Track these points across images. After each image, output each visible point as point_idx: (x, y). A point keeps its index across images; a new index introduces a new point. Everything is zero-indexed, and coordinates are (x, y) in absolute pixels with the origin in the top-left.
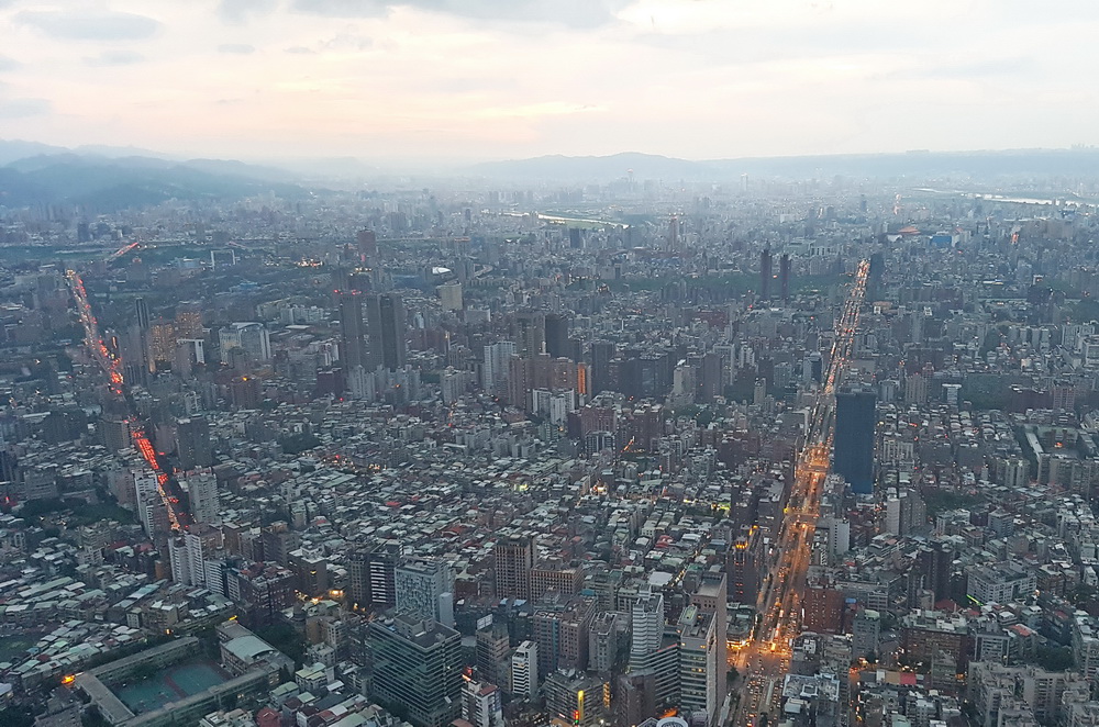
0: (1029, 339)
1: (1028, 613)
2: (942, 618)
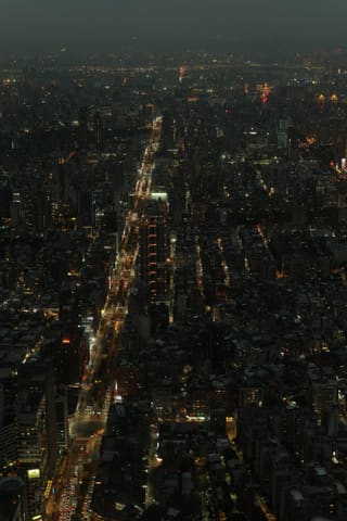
1: (276, 369)
2: (216, 379)
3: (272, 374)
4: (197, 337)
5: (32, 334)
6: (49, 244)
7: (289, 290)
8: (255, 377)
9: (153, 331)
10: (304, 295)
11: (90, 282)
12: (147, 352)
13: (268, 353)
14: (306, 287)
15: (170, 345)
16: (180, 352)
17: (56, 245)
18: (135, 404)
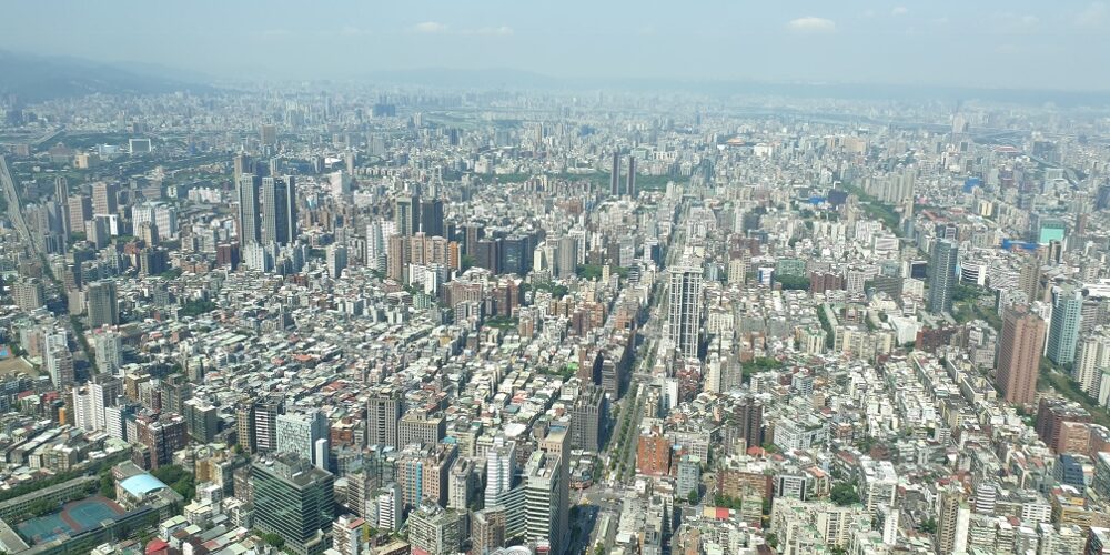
0: (829, 233)
2: (752, 462)
6: (573, 293)
7: (842, 367)
9: (680, 399)
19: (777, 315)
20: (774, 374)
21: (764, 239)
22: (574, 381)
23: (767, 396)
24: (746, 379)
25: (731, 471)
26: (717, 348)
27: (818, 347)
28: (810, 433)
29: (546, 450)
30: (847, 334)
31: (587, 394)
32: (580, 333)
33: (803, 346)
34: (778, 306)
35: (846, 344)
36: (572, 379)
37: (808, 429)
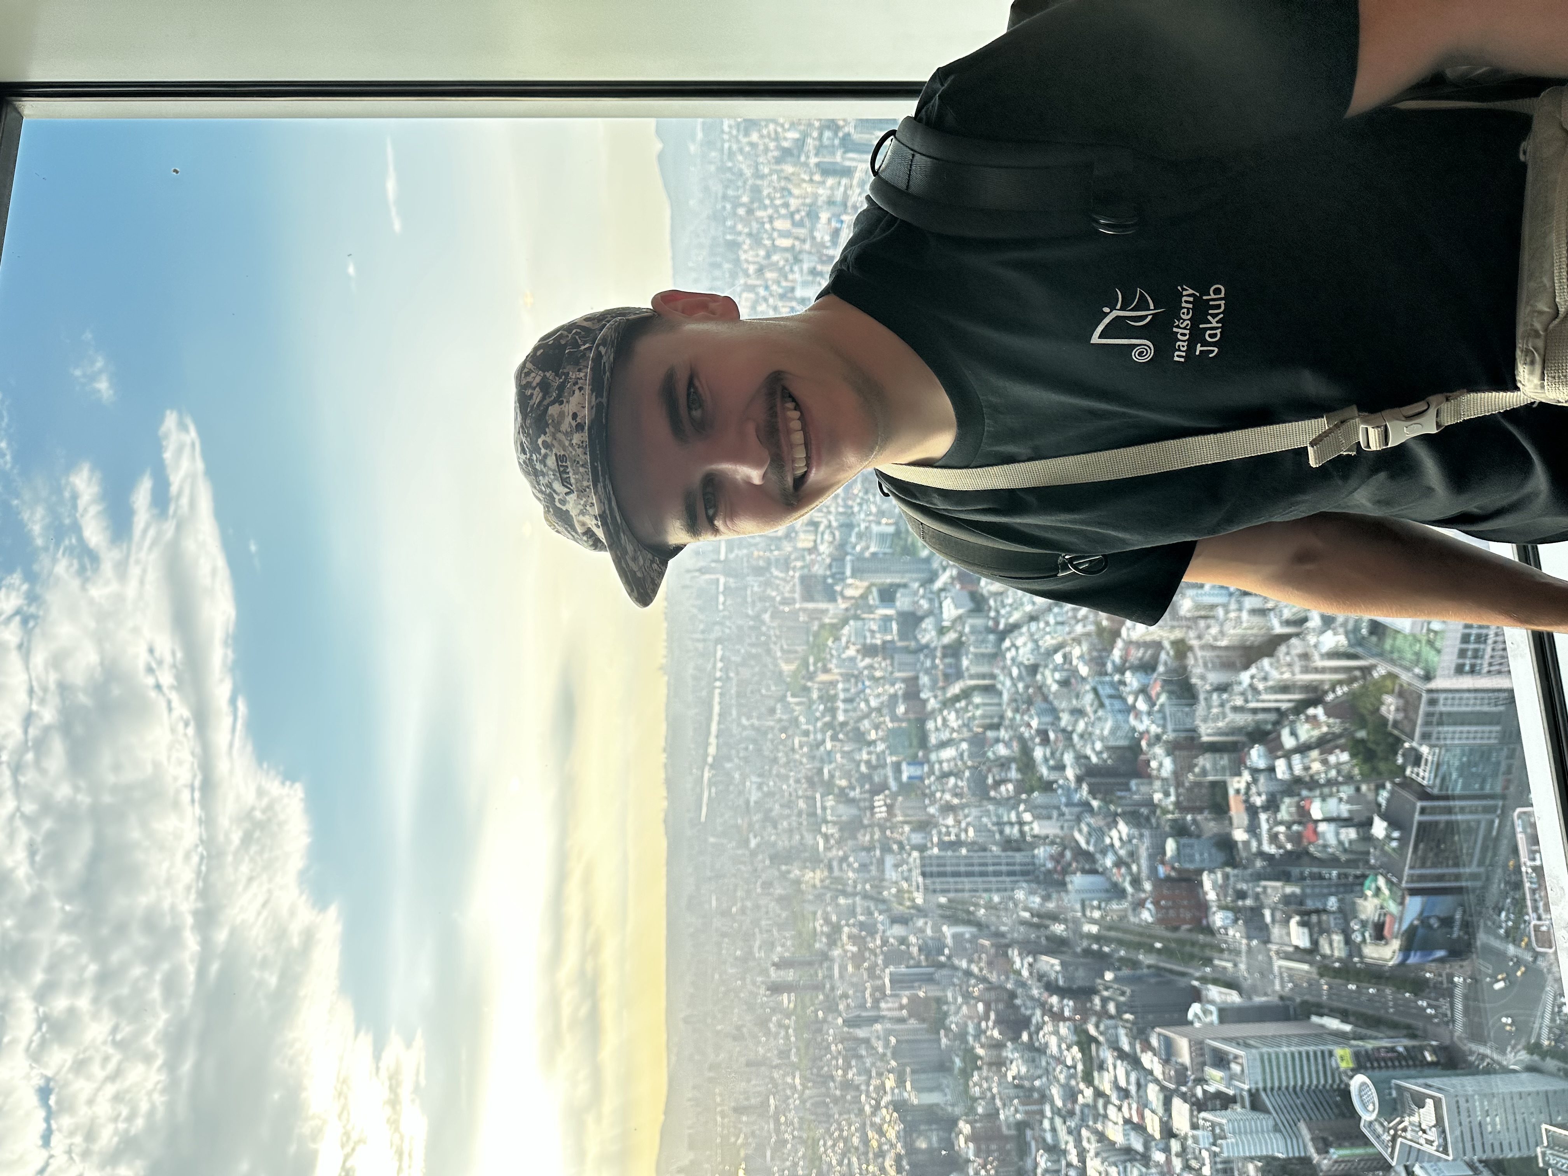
3: (1143, 691)
4: (1095, 804)
5: (1115, 1067)
6: (970, 1039)
7: (1015, 672)
8: (1149, 713)
9: (1094, 872)
10: (1021, 651)
11: (1025, 973)
12: (1128, 879)
13: (1111, 697)
14: (1009, 649)
15: (1112, 845)
16: (1123, 827)
17: (971, 1029)
18: (1212, 896)
19: (962, 755)
20: (1039, 753)
21: (865, 778)
22: (1097, 1026)
23: (1068, 758)
24: (1048, 787)
25: (1178, 795)
26: (1016, 829)
27: (996, 701)
28: (1107, 702)
29: (1204, 1064)
30: (973, 670)
31: (1112, 1008)
32: (1025, 1022)
33: (996, 720)
34: (948, 753)
35: (984, 669)
36: (1092, 1031)
37: (1102, 705)
